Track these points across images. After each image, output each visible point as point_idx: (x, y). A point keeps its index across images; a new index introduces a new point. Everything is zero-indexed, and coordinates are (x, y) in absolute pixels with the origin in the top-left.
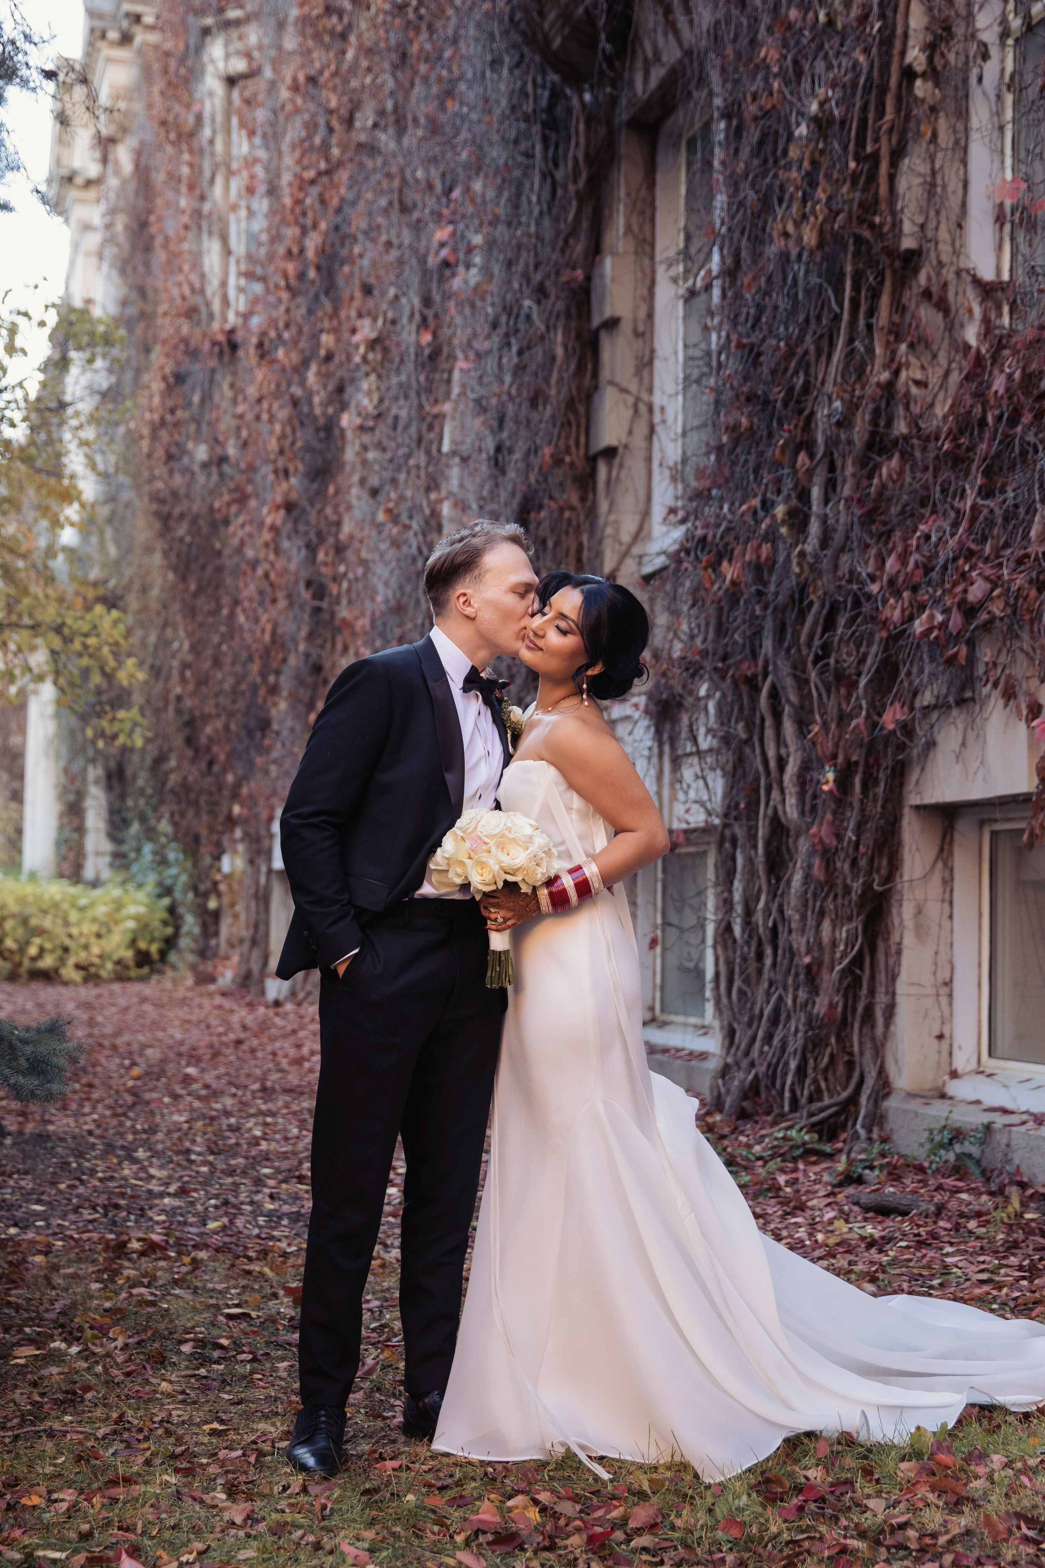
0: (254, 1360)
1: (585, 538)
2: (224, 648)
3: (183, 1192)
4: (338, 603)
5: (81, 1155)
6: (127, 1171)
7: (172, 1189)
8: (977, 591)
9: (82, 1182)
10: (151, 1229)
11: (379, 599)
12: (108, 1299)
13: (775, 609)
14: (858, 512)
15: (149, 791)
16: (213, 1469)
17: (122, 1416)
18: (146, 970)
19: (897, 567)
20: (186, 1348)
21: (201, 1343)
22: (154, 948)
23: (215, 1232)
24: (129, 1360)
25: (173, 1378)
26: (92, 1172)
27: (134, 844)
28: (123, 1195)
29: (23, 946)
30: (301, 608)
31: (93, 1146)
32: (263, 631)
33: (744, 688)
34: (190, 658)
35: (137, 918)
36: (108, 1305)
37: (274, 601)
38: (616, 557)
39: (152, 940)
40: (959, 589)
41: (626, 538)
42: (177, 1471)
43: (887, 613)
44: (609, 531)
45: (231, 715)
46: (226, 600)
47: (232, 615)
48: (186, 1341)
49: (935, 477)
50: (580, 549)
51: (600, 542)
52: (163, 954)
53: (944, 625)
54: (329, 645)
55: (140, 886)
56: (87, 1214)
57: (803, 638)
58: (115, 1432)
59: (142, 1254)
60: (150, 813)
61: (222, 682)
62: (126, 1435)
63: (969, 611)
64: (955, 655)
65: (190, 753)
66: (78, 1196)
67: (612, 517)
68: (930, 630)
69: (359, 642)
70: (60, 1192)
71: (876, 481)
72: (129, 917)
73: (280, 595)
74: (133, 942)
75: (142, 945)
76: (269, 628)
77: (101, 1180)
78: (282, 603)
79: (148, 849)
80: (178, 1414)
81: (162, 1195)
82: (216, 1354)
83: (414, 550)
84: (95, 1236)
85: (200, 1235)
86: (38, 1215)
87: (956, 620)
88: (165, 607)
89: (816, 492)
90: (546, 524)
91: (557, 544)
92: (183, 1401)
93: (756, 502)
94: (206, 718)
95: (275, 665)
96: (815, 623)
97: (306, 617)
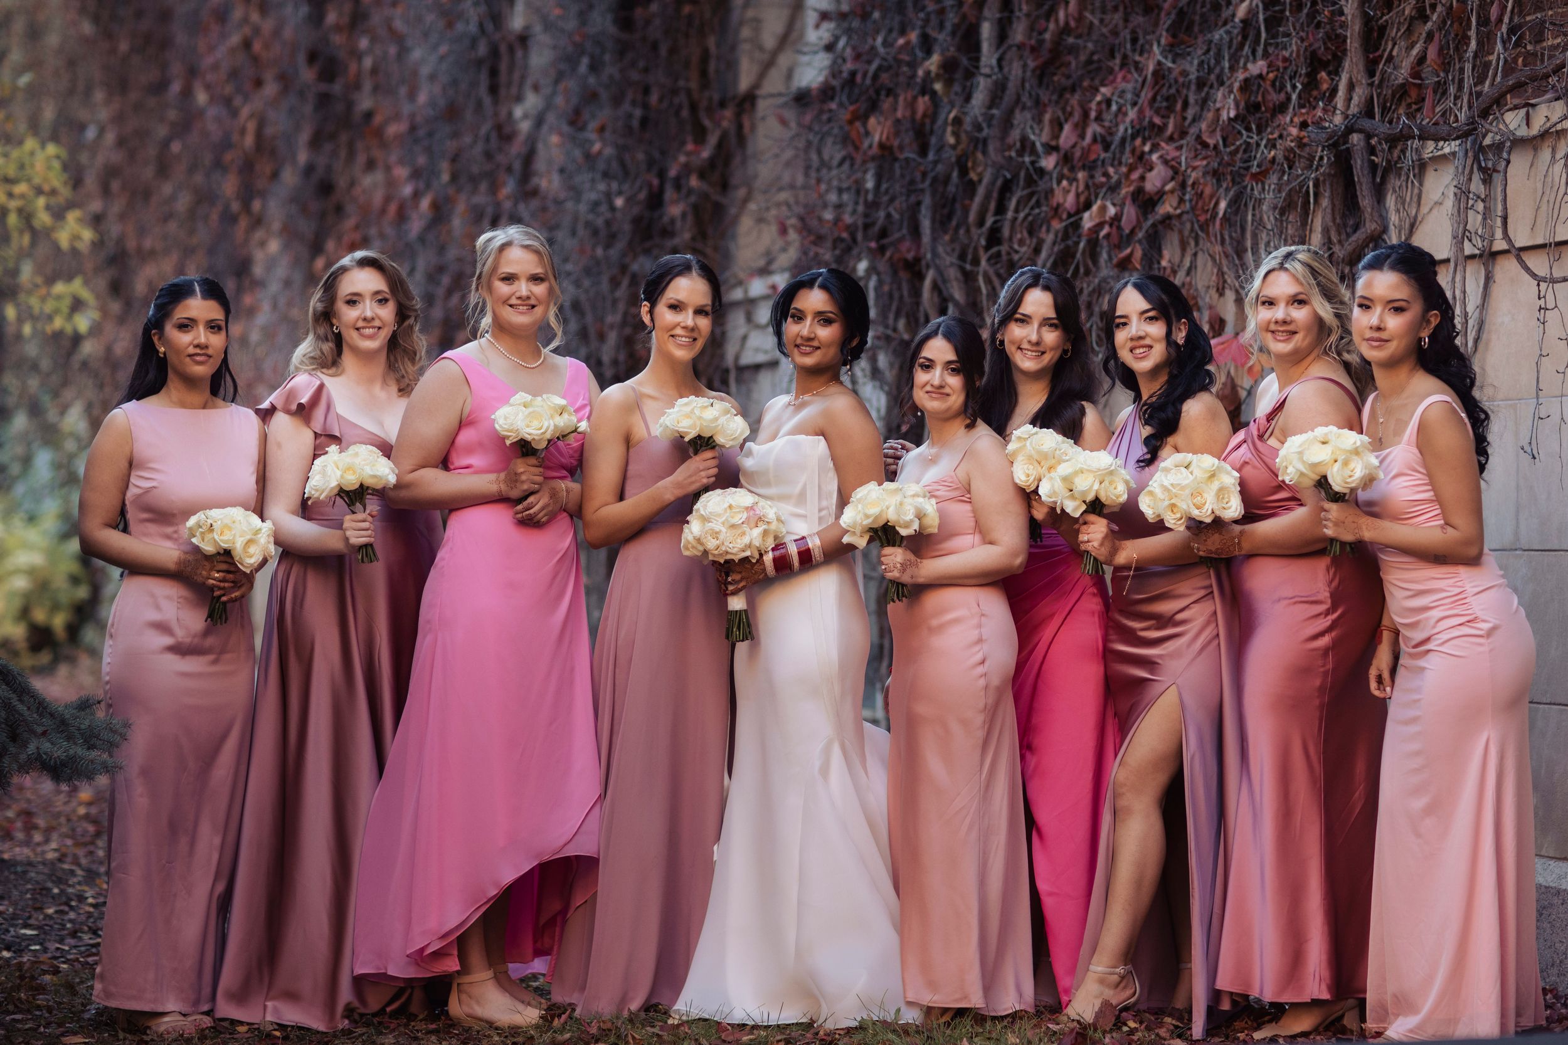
1: (711, 42)
2: (176, 147)
4: (357, 86)
5: (60, 881)
8: (1155, 180)
9: (72, 908)
11: (422, 98)
13: (935, 180)
14: (1031, 64)
15: (45, 364)
18: (45, 658)
19: (1073, 139)
22: (59, 622)
26: (81, 898)
27: (19, 450)
30: (301, 94)
31: (71, 873)
32: (243, 132)
33: (904, 275)
34: (116, 157)
35: (31, 572)
37: (259, 83)
38: (755, 69)
39: (55, 607)
40: (1135, 176)
41: (769, 40)
43: (1058, 197)
44: (746, 32)
45: (188, 252)
46: (176, 68)
47: (187, 93)
49: (1126, 20)
50: (705, 57)
51: (733, 48)
52: (73, 631)
53: (1117, 218)
54: (343, 153)
55: (32, 519)
57: (972, 217)
60: (46, 399)
61: (173, 198)
63: (1146, 202)
64: (1128, 259)
65: (115, 307)
66: (71, 921)
67: (750, 13)
68: (1100, 225)
69: (393, 158)
70: (50, 917)
71: (1052, 26)
72: (17, 571)
73: (269, 76)
74: (24, 613)
75: (39, 616)
76: (251, 127)
78: (271, 89)
79: (43, 460)
83: (473, 28)
86: (31, 940)
87: (1130, 213)
88: (71, 63)
89: (986, 30)
90: (657, 22)
91: (673, 51)
93: (914, 36)
94: (147, 256)
95: (260, 184)
96: (987, 197)
97: (308, 109)
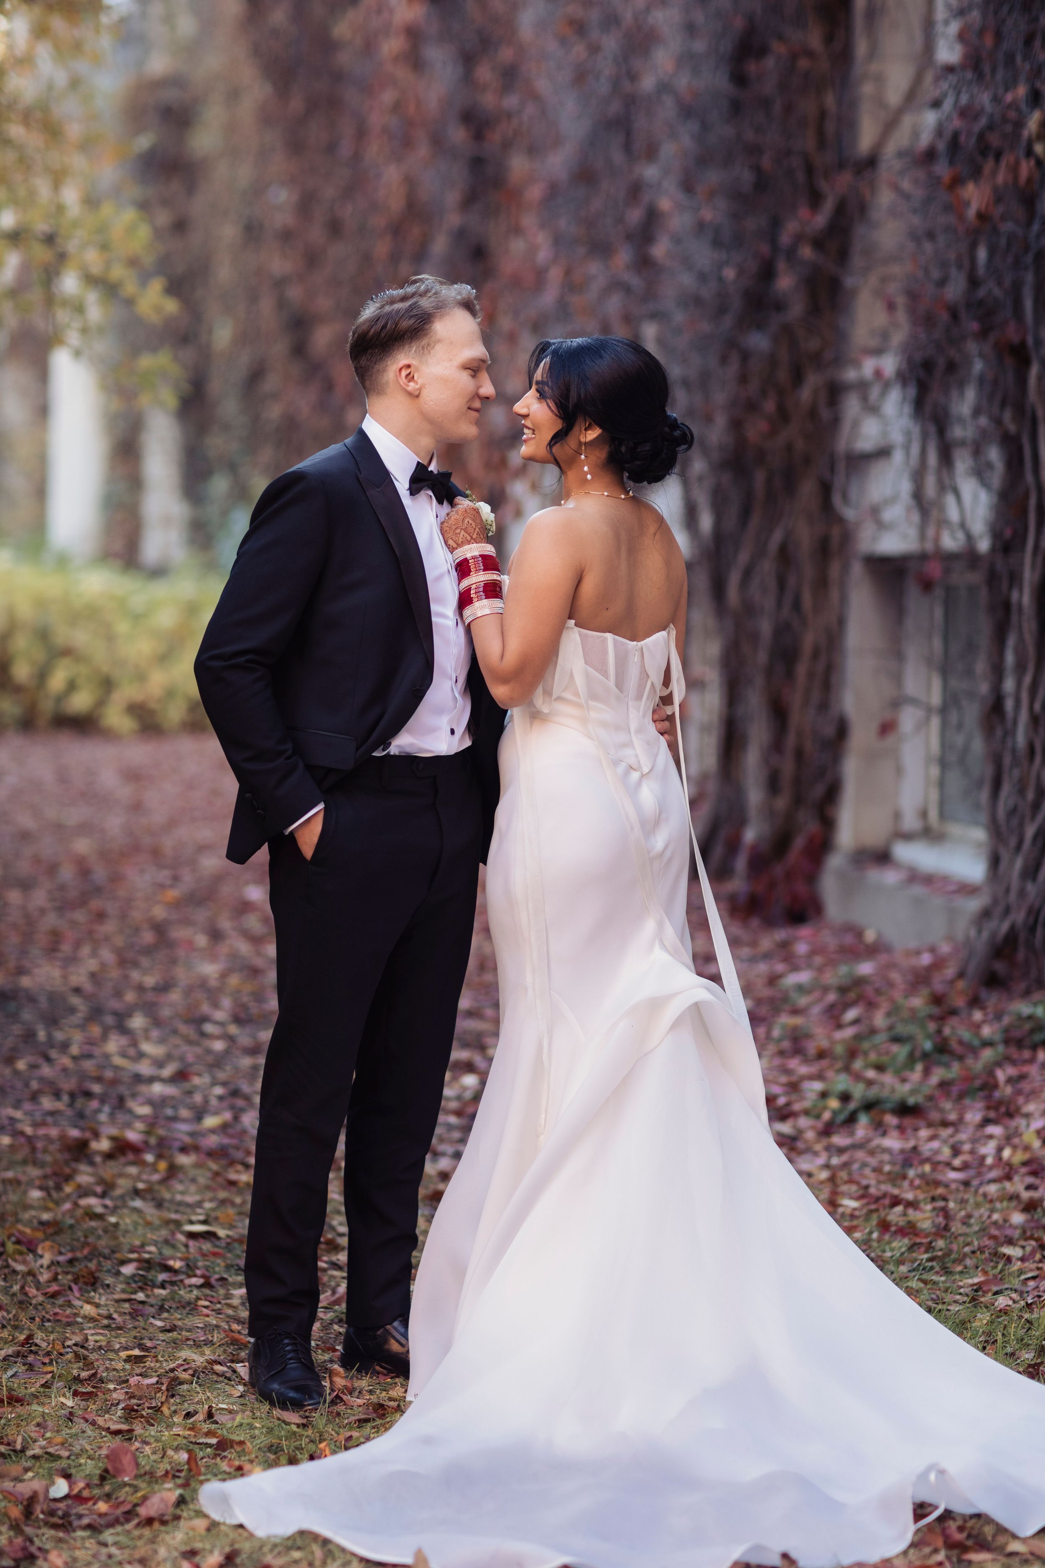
0: (207, 1285)
3: (181, 1076)
5: (52, 1021)
6: (113, 1045)
7: (168, 1071)
9: (48, 1059)
10: (128, 1125)
12: (47, 1209)
15: (239, 426)
16: (119, 1395)
17: (30, 1337)
20: (128, 1270)
21: (147, 1264)
23: (213, 1131)
24: (55, 1279)
25: (103, 1301)
26: (64, 1046)
28: (99, 1079)
29: (42, 675)
30: (454, 156)
31: (72, 1010)
33: (1009, 361)
34: (294, 222)
36: (46, 1216)
38: (878, 128)
41: (894, 99)
42: (76, 1394)
44: (868, 89)
46: (347, 130)
47: (357, 151)
48: (130, 1261)
50: (823, 116)
51: (854, 106)
56: (47, 1103)
58: (17, 1354)
59: (109, 1156)
62: (31, 1358)
65: (298, 369)
66: (41, 1079)
69: (532, 224)
70: (16, 1072)
73: (421, 137)
77: (75, 1058)
80: (95, 1337)
81: (151, 1080)
82: (162, 1277)
83: (607, 87)
84: (54, 1132)
85: (192, 1134)
90: (772, 78)
91: (788, 109)
92: (107, 1327)
93: (1022, 91)
97: (462, 170)
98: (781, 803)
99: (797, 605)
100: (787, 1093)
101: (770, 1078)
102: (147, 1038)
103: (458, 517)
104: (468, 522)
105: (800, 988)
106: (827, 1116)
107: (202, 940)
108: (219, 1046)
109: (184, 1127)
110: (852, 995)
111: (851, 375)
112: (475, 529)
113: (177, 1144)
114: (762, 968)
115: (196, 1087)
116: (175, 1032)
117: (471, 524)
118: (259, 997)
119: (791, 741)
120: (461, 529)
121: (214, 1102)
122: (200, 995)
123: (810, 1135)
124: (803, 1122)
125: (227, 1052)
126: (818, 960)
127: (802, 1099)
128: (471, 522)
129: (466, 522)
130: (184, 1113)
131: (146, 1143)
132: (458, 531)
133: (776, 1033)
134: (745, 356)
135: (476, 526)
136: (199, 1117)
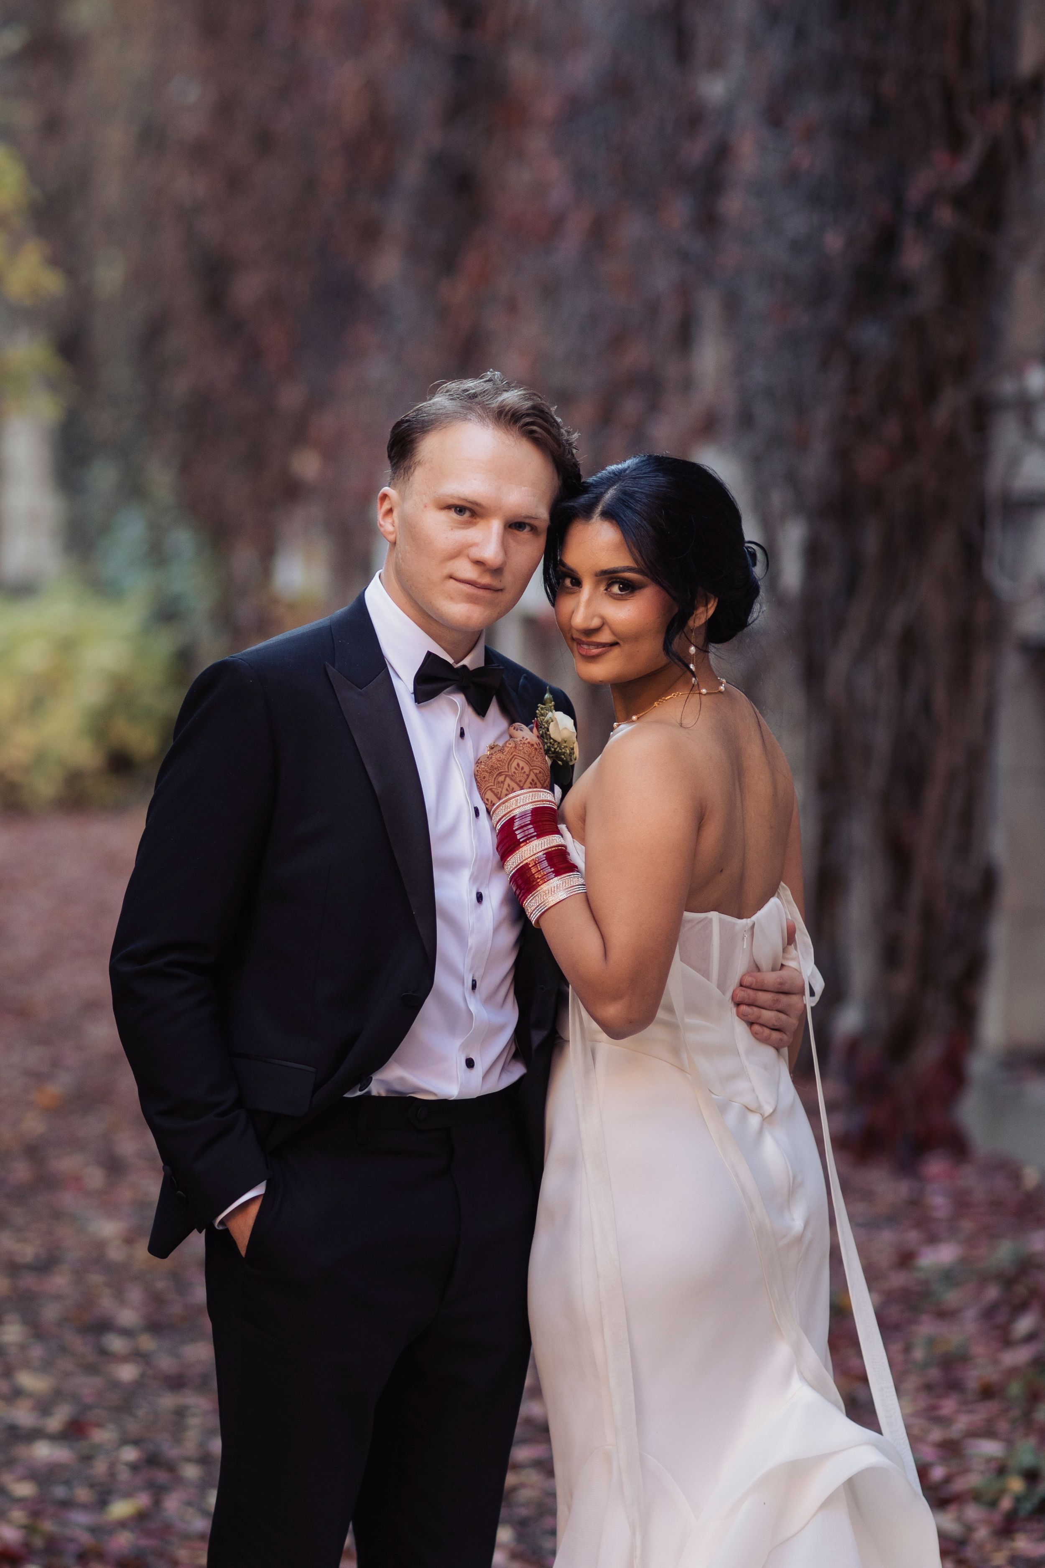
3: (76, 1428)
7: (55, 1422)
23: (123, 1524)
81: (34, 1435)
85: (94, 1530)
98: (902, 982)
99: (926, 706)
100: (944, 1460)
101: (916, 1431)
102: (27, 1364)
103: (503, 757)
104: (518, 765)
105: (949, 1276)
106: (1006, 1504)
107: (95, 1177)
108: (127, 1373)
109: (81, 1518)
110: (1021, 1290)
111: (1007, 387)
112: (528, 776)
113: (72, 1548)
114: (887, 1238)
115: (98, 1448)
116: (63, 1349)
117: (522, 768)
118: (180, 1284)
119: (916, 896)
120: (506, 776)
121: (124, 1475)
122: (96, 1278)
123: (982, 1533)
124: (973, 1512)
125: (139, 1385)
126: (967, 1225)
127: (966, 1471)
128: (522, 764)
129: (514, 764)
130: (83, 1494)
131: (27, 1545)
132: (501, 778)
133: (919, 1354)
134: (855, 360)
135: (531, 770)
136: (102, 1502)
